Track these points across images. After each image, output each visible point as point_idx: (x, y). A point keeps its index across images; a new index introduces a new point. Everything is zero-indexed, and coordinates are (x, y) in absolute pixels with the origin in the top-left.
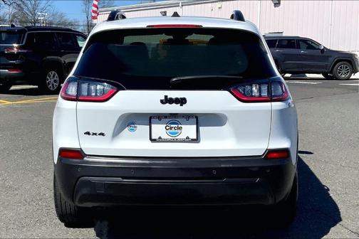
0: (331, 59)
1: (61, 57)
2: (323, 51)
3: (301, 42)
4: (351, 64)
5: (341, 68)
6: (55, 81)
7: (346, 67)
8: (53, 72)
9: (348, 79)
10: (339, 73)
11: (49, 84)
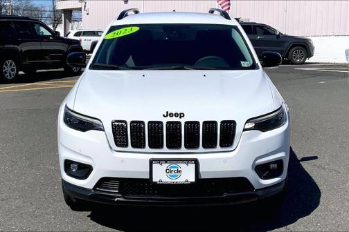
0: (286, 44)
1: (18, 45)
2: (278, 36)
3: (257, 28)
4: (306, 49)
5: (296, 52)
6: (12, 70)
7: (301, 52)
8: (10, 61)
9: (303, 63)
10: (295, 57)
11: (6, 73)
